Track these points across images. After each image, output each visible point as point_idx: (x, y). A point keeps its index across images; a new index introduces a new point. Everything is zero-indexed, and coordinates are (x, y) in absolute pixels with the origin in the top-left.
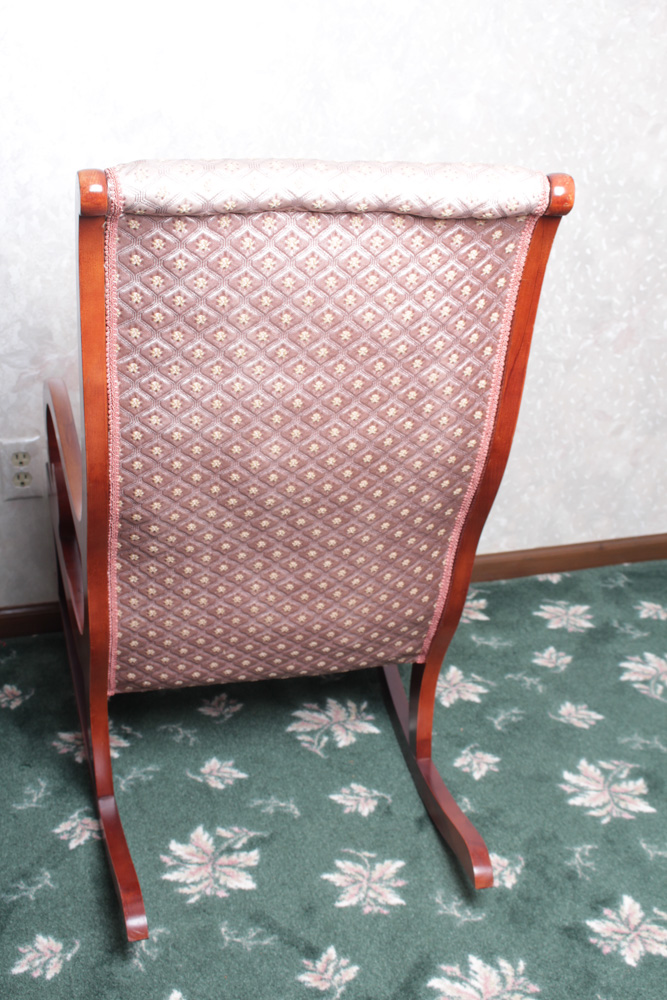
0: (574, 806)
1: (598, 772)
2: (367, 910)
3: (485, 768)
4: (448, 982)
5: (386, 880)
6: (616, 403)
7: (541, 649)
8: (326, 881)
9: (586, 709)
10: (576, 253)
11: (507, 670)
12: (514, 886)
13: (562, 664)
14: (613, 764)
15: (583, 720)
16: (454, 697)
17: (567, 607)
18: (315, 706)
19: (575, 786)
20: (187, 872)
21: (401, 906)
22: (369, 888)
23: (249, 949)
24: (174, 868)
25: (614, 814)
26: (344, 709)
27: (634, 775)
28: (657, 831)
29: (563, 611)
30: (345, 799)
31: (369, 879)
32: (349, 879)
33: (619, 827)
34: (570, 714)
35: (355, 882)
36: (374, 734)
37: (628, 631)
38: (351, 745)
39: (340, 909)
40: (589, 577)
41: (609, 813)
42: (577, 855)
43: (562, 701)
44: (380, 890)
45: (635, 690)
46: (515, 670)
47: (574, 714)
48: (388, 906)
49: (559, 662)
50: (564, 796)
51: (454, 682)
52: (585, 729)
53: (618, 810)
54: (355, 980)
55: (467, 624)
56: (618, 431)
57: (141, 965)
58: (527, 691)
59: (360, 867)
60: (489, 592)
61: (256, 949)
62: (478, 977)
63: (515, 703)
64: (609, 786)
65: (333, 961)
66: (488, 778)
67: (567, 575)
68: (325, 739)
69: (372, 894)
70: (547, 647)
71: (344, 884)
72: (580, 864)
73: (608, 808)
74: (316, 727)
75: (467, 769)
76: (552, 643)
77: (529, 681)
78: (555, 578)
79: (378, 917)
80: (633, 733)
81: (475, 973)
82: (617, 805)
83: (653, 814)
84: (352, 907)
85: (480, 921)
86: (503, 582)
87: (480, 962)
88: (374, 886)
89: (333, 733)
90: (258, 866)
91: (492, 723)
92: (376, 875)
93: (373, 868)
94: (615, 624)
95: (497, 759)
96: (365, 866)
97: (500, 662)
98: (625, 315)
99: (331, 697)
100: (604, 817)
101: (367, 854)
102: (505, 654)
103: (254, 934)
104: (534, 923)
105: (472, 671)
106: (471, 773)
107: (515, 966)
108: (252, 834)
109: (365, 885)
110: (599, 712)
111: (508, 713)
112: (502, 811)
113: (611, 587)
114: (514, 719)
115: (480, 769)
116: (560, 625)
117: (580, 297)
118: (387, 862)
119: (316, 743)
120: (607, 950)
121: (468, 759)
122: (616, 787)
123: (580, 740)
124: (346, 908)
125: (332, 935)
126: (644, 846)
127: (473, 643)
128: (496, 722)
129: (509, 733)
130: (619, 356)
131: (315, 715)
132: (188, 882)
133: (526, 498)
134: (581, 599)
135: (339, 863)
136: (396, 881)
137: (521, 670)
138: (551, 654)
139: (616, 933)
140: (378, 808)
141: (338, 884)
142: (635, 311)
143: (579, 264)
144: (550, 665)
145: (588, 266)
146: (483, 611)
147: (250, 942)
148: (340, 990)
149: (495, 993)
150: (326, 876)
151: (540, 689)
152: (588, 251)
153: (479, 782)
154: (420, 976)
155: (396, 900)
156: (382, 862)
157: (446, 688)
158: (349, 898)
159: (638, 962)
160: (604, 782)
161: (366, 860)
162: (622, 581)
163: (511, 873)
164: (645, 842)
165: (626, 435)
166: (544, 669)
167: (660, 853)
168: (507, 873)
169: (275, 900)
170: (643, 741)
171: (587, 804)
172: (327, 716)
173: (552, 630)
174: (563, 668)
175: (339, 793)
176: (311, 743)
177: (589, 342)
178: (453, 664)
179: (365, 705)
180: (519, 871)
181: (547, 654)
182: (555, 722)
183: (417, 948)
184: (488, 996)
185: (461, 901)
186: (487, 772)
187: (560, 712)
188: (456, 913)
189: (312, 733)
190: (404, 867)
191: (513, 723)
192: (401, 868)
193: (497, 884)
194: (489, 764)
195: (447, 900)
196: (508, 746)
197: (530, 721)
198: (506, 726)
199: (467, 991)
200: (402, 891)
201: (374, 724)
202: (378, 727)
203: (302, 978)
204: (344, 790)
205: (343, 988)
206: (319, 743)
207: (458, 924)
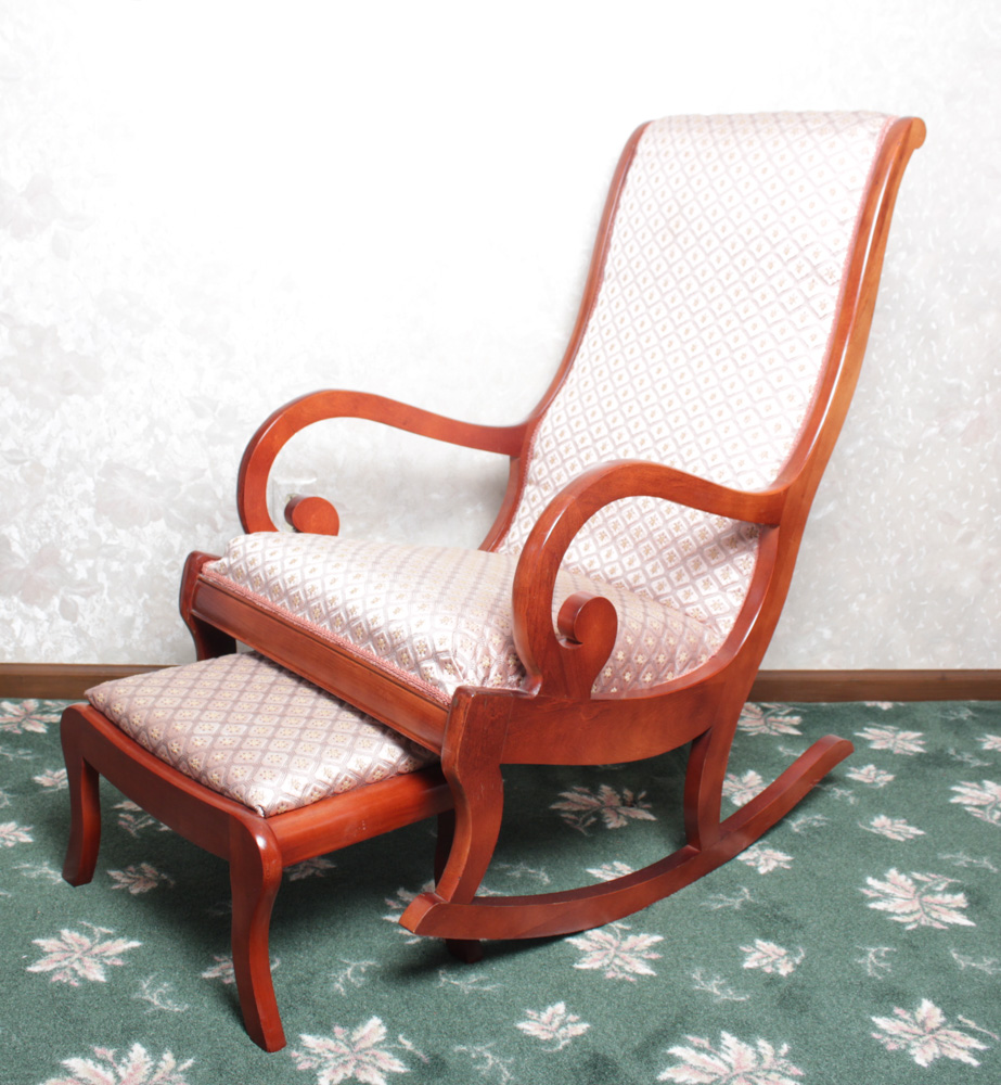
0: (875, 910)
1: (910, 882)
2: (610, 975)
3: (772, 865)
4: (693, 1052)
5: (638, 951)
6: (964, 505)
7: (859, 766)
8: (568, 943)
9: (904, 824)
10: (919, 327)
12: (788, 974)
13: (881, 781)
14: (928, 877)
15: (899, 833)
16: (749, 798)
17: (896, 732)
18: (586, 790)
19: (878, 891)
21: (651, 976)
22: (616, 956)
23: (466, 992)
24: (399, 912)
25: (923, 923)
26: (619, 797)
27: (953, 889)
28: (975, 945)
29: (891, 735)
30: (604, 873)
31: (617, 948)
32: (594, 945)
33: (927, 934)
34: (883, 827)
35: (601, 949)
36: (649, 820)
37: (966, 760)
38: (621, 828)
39: (578, 970)
40: (928, 709)
41: (915, 921)
42: (870, 955)
43: (877, 814)
44: (629, 959)
45: (966, 812)
47: (888, 827)
48: (635, 974)
49: (879, 778)
50: (864, 898)
51: (751, 784)
52: (899, 841)
53: (928, 919)
54: (583, 1036)
55: (775, 737)
56: (967, 539)
57: (342, 989)
58: (836, 801)
59: (609, 937)
60: (805, 711)
61: (474, 994)
62: (730, 1052)
63: (819, 810)
64: (920, 897)
65: (559, 1015)
66: (772, 875)
67: (901, 704)
68: (593, 819)
69: (617, 961)
70: (866, 764)
71: (588, 949)
72: (872, 963)
73: (916, 916)
74: (583, 808)
75: (753, 864)
76: (872, 762)
77: (839, 792)
78: (885, 706)
79: (622, 982)
80: (958, 851)
81: (728, 1048)
82: (927, 914)
83: (971, 927)
84: (592, 970)
85: (743, 1002)
86: (824, 704)
87: (735, 1039)
88: (622, 955)
89: (603, 815)
92: (626, 945)
93: (625, 938)
94: (951, 751)
95: (789, 858)
96: (616, 936)
98: (976, 402)
99: (606, 783)
100: (910, 923)
101: (620, 926)
103: (475, 980)
104: (805, 1011)
106: (757, 867)
107: (776, 1046)
108: (492, 893)
109: (612, 951)
110: (920, 828)
111: (810, 818)
112: (787, 905)
113: (952, 718)
114: (815, 824)
115: (767, 865)
116: (885, 747)
117: (924, 377)
118: (642, 936)
119: (581, 822)
120: (892, 1047)
121: (755, 855)
122: (929, 898)
123: (892, 850)
124: (586, 970)
125: (564, 992)
126: (955, 955)
127: (779, 753)
128: (794, 825)
129: (808, 836)
130: (969, 450)
131: (585, 797)
133: (855, 608)
134: (914, 726)
136: (649, 953)
137: (832, 782)
138: (869, 771)
139: (907, 1032)
141: (581, 948)
142: (988, 399)
143: (922, 339)
144: (866, 781)
145: (933, 343)
146: (795, 727)
147: (470, 987)
148: (563, 1043)
149: (749, 1069)
150: (571, 940)
151: (852, 800)
152: (934, 326)
153: (764, 876)
154: (660, 1042)
155: (645, 970)
156: (637, 934)
157: (739, 790)
158: (591, 962)
159: (931, 1064)
160: (915, 893)
162: (965, 714)
163: (787, 963)
164: (955, 952)
165: (976, 544)
166: (860, 783)
167: (973, 965)
168: (783, 961)
170: (969, 860)
171: (891, 910)
172: (599, 800)
173: (875, 750)
174: (882, 785)
175: (599, 867)
176: (575, 821)
177: (934, 430)
178: (752, 769)
179: (643, 794)
180: (798, 961)
181: (864, 770)
182: (864, 831)
183: (662, 1016)
184: (740, 1071)
185: (724, 981)
186: (776, 868)
187: (872, 823)
188: (715, 990)
189: (578, 813)
190: (662, 942)
191: (814, 827)
192: (657, 943)
193: (768, 970)
194: (778, 862)
195: (707, 977)
196: (804, 847)
197: (835, 828)
198: (805, 830)
199: (715, 1064)
200: (654, 964)
201: (651, 811)
202: (655, 815)
203: (522, 1025)
204: (605, 866)
205: (567, 1041)
206: (584, 822)
207: (716, 1001)
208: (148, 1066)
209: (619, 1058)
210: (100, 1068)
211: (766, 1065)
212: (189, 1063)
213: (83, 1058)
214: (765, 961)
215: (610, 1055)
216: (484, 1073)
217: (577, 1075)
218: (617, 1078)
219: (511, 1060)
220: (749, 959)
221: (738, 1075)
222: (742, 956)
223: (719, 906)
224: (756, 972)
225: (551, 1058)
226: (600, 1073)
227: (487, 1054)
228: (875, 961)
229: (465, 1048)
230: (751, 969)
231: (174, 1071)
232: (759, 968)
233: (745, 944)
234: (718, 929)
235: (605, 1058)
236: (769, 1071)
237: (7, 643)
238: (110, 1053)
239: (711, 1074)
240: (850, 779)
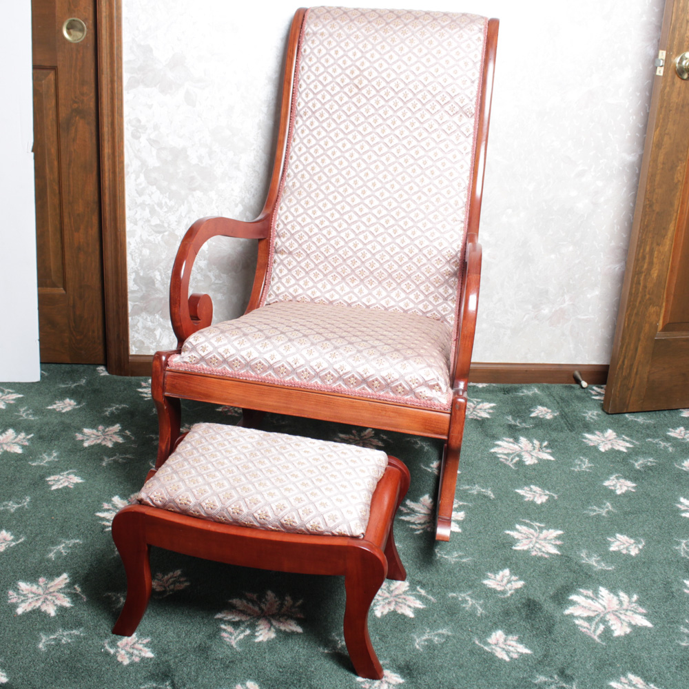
0: (685, 517)
2: (534, 553)
3: (624, 489)
4: (584, 599)
5: (549, 540)
7: (674, 427)
8: (508, 534)
11: (648, 436)
12: (636, 555)
16: (608, 447)
18: (511, 440)
20: (416, 517)
21: (557, 555)
22: (536, 542)
23: (453, 562)
24: (408, 514)
26: (531, 445)
30: (526, 492)
31: (537, 538)
32: (523, 536)
35: (528, 538)
36: (550, 460)
38: (534, 464)
39: (515, 550)
42: (683, 544)
43: (686, 458)
44: (544, 544)
46: (654, 437)
48: (548, 553)
50: (679, 511)
51: (610, 438)
54: (521, 588)
58: (661, 450)
59: (532, 531)
61: (457, 563)
62: (604, 599)
63: (652, 455)
65: (506, 576)
66: (625, 495)
68: (517, 459)
69: (537, 545)
70: (679, 427)
71: (520, 538)
72: (684, 549)
74: (511, 452)
75: (613, 488)
76: (683, 425)
77: (663, 444)
79: (540, 558)
81: (603, 596)
84: (523, 550)
85: (610, 571)
87: (607, 591)
88: (540, 542)
89: (523, 456)
90: (463, 521)
91: (633, 464)
92: (542, 536)
93: (541, 532)
95: (634, 485)
96: (536, 530)
97: (644, 431)
99: (522, 436)
101: (538, 524)
102: (648, 427)
103: (456, 555)
105: (623, 434)
106: (615, 490)
107: (630, 596)
108: (461, 503)
109: (534, 540)
111: (646, 460)
114: (649, 464)
115: (621, 489)
118: (551, 531)
119: (510, 460)
121: (614, 482)
124: (520, 550)
125: (508, 563)
127: (626, 418)
128: (636, 464)
129: (645, 471)
131: (511, 445)
132: (416, 522)
135: (518, 526)
136: (555, 541)
137: (658, 437)
138: (681, 431)
140: (548, 501)
141: (516, 537)
144: (679, 437)
147: (454, 559)
148: (510, 592)
149: (615, 609)
150: (507, 532)
151: (670, 449)
153: (620, 495)
154: (564, 592)
155: (554, 551)
156: (548, 530)
157: (603, 441)
158: (522, 546)
161: (537, 528)
163: (635, 548)
166: (675, 439)
168: (633, 547)
169: (472, 540)
172: (519, 447)
173: (684, 418)
175: (522, 489)
176: (506, 459)
178: (610, 428)
179: (545, 443)
180: (641, 547)
181: (678, 430)
182: (679, 469)
183: (565, 578)
184: (610, 610)
185: (599, 558)
186: (626, 491)
187: (683, 464)
188: (594, 564)
189: (508, 455)
190: (562, 534)
191: (648, 466)
192: (560, 535)
193: (624, 552)
194: (628, 487)
195: (589, 556)
196: (643, 478)
197: (661, 466)
198: (643, 467)
199: (596, 606)
200: (559, 547)
201: (551, 454)
202: (554, 457)
203: (485, 582)
204: (526, 488)
205: (512, 591)
206: (512, 460)
207: (595, 569)
208: (278, 603)
209: (542, 601)
210: (250, 605)
211: (625, 606)
212: (300, 602)
213: (240, 599)
214: (622, 547)
215: (537, 599)
216: (467, 609)
217: (519, 611)
218: (542, 612)
219: (482, 602)
220: (613, 545)
221: (609, 612)
222: (609, 544)
223: (595, 513)
224: (618, 553)
225: (504, 601)
226: (532, 610)
227: (468, 598)
228: (685, 548)
229: (455, 595)
230: (614, 551)
231: (293, 606)
232: (619, 551)
233: (610, 536)
234: (594, 527)
235: (534, 601)
236: (627, 610)
237: (152, 343)
238: (255, 596)
239: (594, 611)
240: (669, 436)
